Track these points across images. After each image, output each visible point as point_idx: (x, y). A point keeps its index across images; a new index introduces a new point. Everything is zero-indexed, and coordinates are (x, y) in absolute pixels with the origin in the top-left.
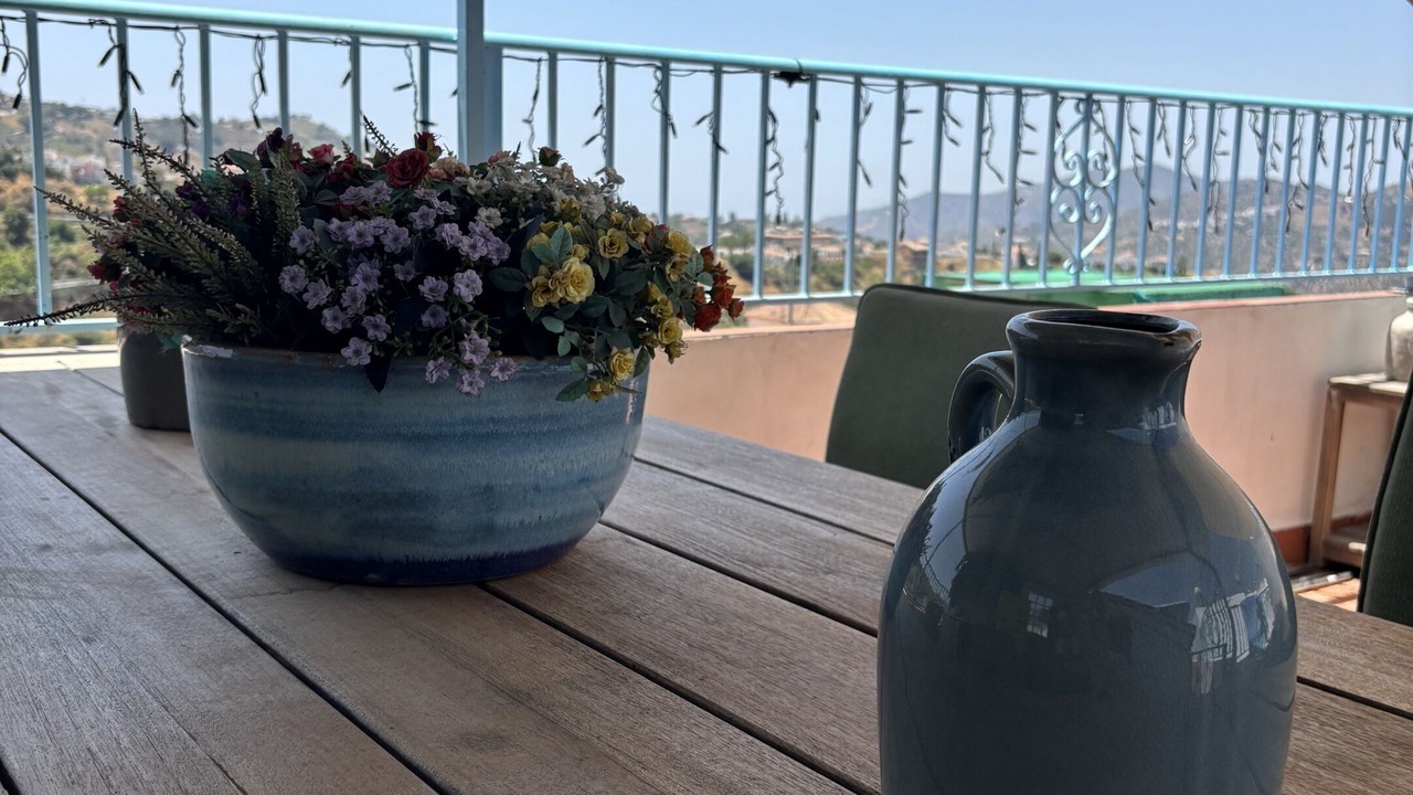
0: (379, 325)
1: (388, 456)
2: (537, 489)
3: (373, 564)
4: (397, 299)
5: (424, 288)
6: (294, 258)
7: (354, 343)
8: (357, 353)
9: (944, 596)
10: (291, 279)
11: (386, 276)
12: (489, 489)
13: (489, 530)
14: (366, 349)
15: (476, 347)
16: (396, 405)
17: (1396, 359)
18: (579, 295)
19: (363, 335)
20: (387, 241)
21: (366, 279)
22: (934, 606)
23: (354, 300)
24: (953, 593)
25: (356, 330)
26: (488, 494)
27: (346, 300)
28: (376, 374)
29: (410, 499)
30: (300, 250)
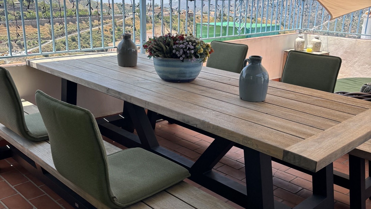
0: (184, 56)
1: (183, 69)
2: (196, 72)
3: (179, 80)
4: (185, 53)
5: (187, 52)
6: (174, 49)
7: (181, 57)
8: (181, 59)
9: (245, 78)
10: (174, 51)
11: (184, 51)
12: (192, 72)
13: (191, 76)
14: (182, 58)
15: (194, 58)
16: (184, 64)
17: (296, 46)
18: (202, 52)
19: (182, 57)
20: (183, 47)
21: (182, 51)
22: (244, 78)
23: (181, 53)
24: (246, 77)
25: (181, 56)
26: (191, 73)
27: (180, 53)
28: (183, 61)
29: (184, 73)
30: (174, 48)
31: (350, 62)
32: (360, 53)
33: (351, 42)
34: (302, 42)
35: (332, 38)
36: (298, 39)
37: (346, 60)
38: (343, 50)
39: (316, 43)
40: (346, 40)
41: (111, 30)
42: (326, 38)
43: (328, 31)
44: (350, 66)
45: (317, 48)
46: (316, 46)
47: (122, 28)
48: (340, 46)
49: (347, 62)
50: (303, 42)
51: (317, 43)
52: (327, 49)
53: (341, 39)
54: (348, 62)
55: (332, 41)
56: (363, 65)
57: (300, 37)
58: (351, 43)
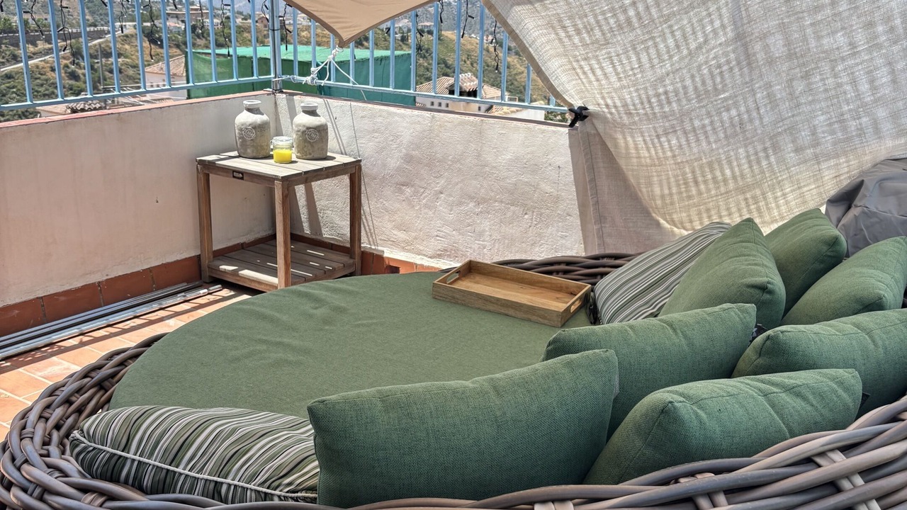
31: (423, 193)
32: (449, 163)
33: (419, 123)
34: (254, 128)
35: (364, 109)
36: (245, 118)
37: (412, 186)
38: (400, 151)
39: (305, 129)
40: (403, 116)
41: (68, 67)
42: (348, 108)
43: (351, 85)
44: (426, 206)
45: (312, 146)
46: (305, 141)
47: (98, 63)
48: (391, 138)
49: (416, 192)
50: (261, 128)
51: (308, 128)
52: (354, 147)
53: (390, 114)
54: (418, 192)
55: (366, 121)
56: (460, 204)
57: (250, 110)
58: (418, 127)
